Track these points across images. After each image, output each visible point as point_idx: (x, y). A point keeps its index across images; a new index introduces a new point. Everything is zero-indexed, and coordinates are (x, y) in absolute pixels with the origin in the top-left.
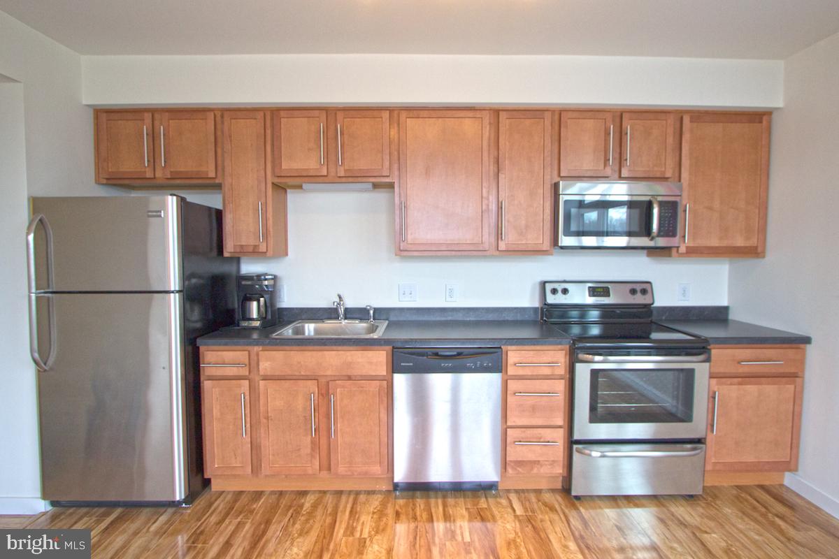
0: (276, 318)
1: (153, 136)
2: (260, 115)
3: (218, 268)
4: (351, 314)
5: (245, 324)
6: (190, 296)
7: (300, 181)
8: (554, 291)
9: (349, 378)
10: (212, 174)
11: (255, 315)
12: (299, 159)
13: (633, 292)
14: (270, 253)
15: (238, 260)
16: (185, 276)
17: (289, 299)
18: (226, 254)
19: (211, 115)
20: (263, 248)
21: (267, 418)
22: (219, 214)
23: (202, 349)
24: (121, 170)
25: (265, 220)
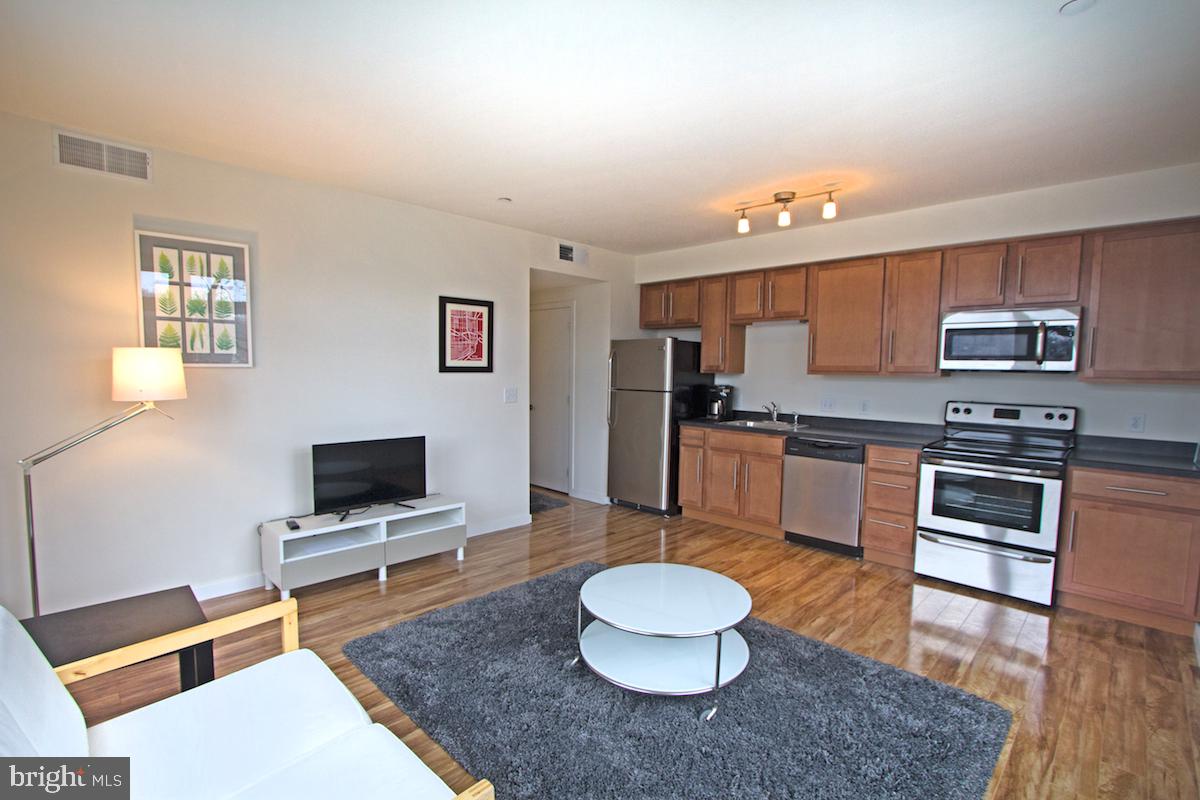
0: (730, 414)
1: (667, 298)
2: (724, 280)
3: (696, 380)
4: (782, 417)
5: (709, 417)
6: (677, 398)
7: (750, 320)
8: (956, 410)
9: (760, 454)
10: (696, 320)
11: (716, 412)
12: (748, 306)
13: (1049, 416)
14: (726, 372)
15: (713, 376)
16: (674, 383)
17: (742, 405)
18: (702, 371)
19: (697, 283)
20: (722, 368)
21: (711, 473)
22: (697, 346)
23: (681, 427)
24: (652, 320)
25: (724, 348)
